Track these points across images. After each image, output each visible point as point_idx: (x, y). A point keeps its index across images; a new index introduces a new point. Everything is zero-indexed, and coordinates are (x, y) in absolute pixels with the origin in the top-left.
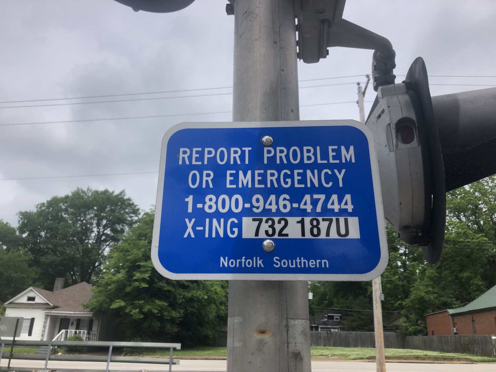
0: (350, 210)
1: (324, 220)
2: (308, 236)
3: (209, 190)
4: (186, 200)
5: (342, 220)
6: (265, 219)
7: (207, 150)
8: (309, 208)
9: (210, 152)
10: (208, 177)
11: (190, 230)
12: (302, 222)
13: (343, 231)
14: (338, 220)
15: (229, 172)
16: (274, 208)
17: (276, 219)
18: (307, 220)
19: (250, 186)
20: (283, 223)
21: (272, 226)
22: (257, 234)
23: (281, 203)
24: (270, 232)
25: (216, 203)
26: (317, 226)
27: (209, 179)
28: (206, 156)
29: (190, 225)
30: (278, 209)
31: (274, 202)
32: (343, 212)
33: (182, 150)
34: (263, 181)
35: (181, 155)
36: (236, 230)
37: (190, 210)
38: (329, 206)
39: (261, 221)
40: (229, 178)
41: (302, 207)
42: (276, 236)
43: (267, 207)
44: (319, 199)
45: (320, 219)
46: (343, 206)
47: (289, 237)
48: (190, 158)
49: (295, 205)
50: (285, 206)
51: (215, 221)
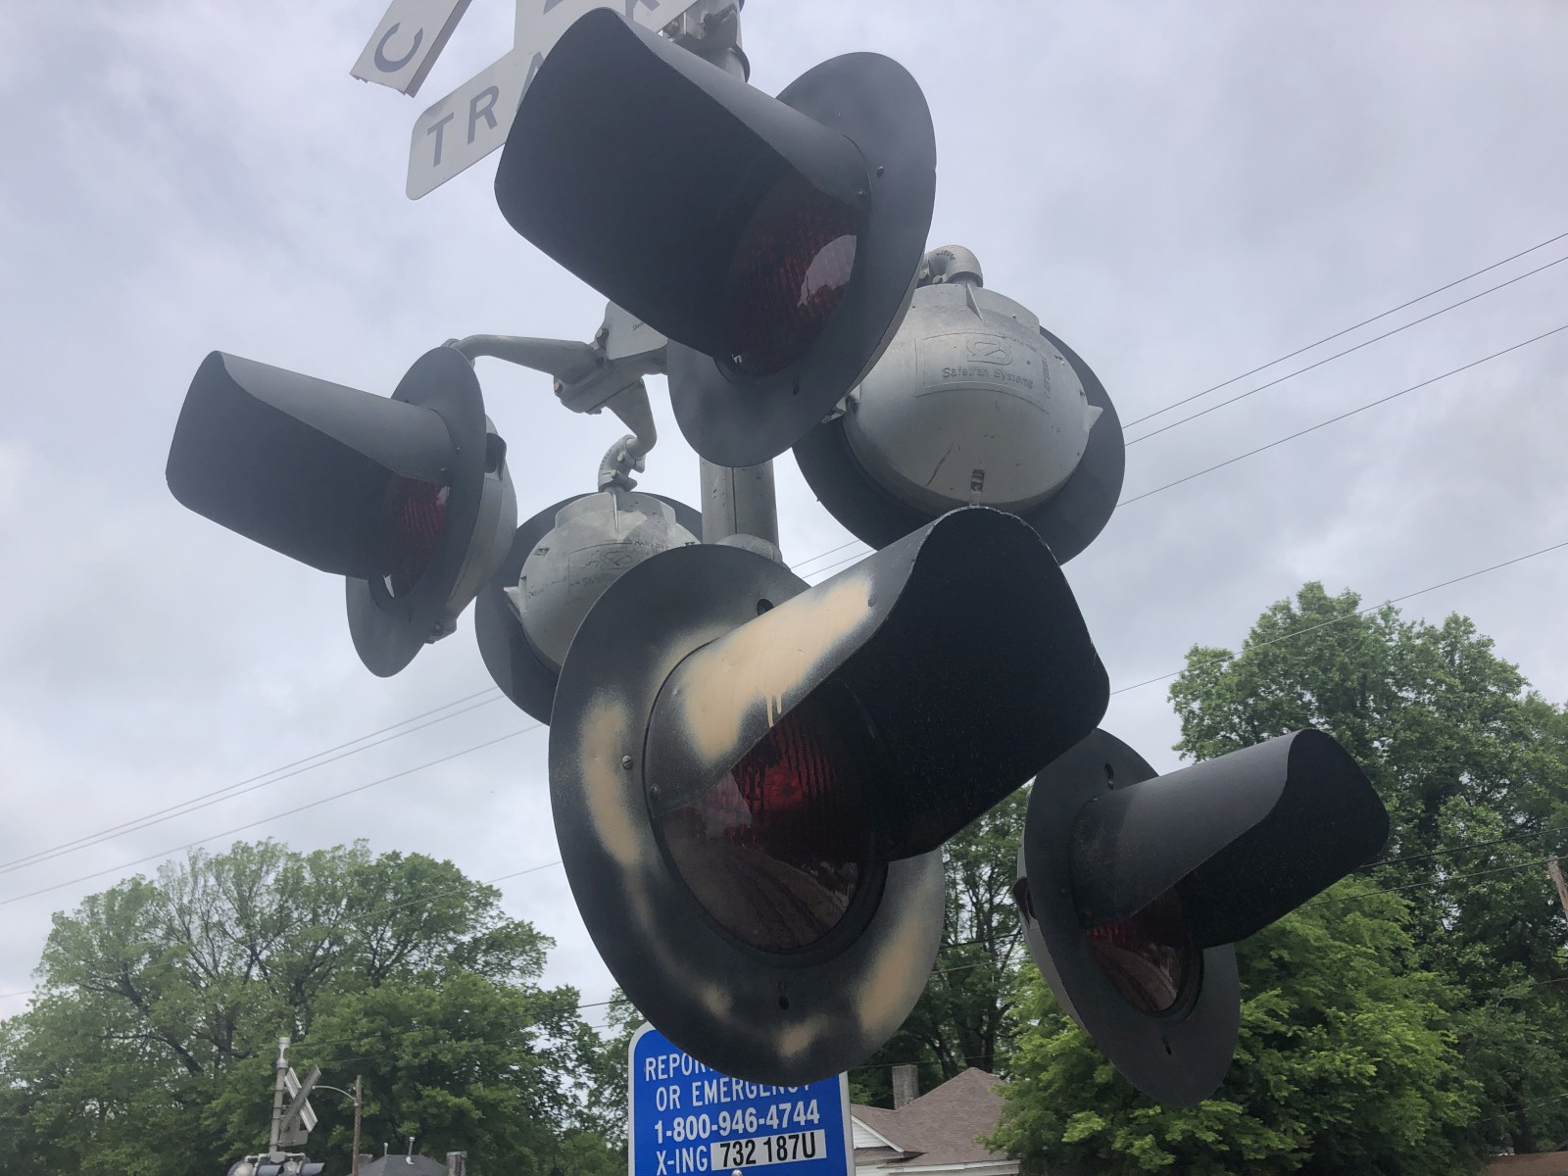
0: (816, 1122)
1: (790, 1137)
2: (775, 1160)
3: (676, 1113)
4: (656, 1127)
5: (808, 1134)
6: (732, 1143)
7: (672, 1056)
8: (775, 1123)
9: (675, 1060)
10: (674, 1095)
11: (662, 1166)
12: (768, 1143)
13: (809, 1152)
14: (804, 1136)
15: (695, 1085)
16: (740, 1128)
17: (743, 1142)
18: (774, 1139)
19: (716, 1101)
20: (750, 1145)
21: (739, 1152)
22: (725, 1165)
23: (748, 1119)
24: (738, 1161)
25: (684, 1128)
26: (783, 1147)
27: (676, 1096)
28: (672, 1066)
29: (661, 1159)
30: (745, 1129)
31: (740, 1121)
32: (810, 1125)
33: (648, 1060)
34: (728, 1094)
35: (648, 1068)
36: (705, 1160)
37: (660, 1141)
38: (796, 1119)
39: (728, 1145)
40: (695, 1093)
41: (769, 1123)
42: (744, 1165)
43: (735, 1127)
44: (785, 1110)
45: (786, 1136)
46: (810, 1117)
47: (757, 1164)
48: (656, 1070)
49: (762, 1121)
50: (751, 1124)
51: (684, 1151)
